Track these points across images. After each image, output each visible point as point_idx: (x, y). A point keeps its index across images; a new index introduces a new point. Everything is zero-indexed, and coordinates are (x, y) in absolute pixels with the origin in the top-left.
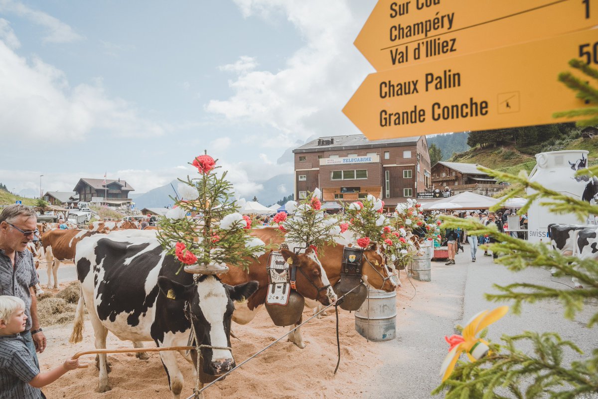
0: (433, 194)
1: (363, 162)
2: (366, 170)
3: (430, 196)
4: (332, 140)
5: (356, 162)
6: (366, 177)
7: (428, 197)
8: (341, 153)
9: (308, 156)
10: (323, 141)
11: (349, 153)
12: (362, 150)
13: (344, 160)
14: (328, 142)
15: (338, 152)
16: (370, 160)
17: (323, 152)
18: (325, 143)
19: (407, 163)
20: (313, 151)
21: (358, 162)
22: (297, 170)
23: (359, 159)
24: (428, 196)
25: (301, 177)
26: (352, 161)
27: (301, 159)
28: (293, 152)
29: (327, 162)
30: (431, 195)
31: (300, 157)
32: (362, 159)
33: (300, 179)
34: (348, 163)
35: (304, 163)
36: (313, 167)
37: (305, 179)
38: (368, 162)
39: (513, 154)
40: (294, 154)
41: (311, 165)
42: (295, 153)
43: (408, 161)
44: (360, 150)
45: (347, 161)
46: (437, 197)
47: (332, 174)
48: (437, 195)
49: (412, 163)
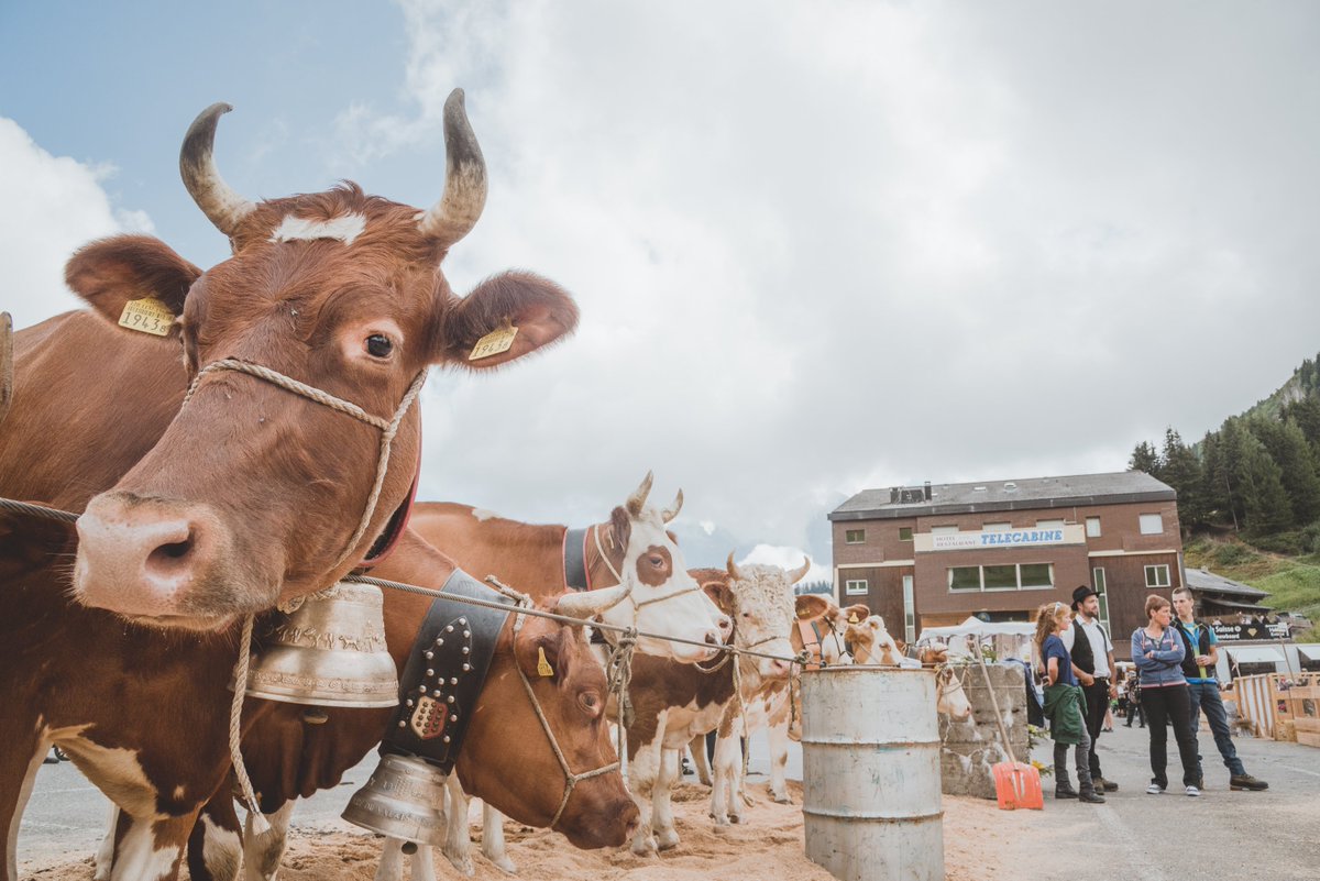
0: (1238, 629)
1: (1038, 543)
2: (1047, 565)
3: (1229, 633)
4: (928, 489)
5: (1020, 544)
6: (1050, 584)
7: (1227, 636)
8: (965, 520)
9: (869, 529)
10: (905, 493)
11: (988, 520)
12: (1025, 513)
13: (984, 537)
14: (916, 495)
15: (955, 520)
16: (1058, 537)
17: (914, 518)
18: (910, 497)
19: (1153, 546)
20: (887, 516)
21: (1026, 543)
22: (841, 566)
23: (1026, 535)
24: (1224, 633)
25: (853, 586)
26: (1008, 540)
27: (850, 535)
28: (829, 517)
29: (935, 542)
30: (1235, 633)
31: (848, 532)
32: (1034, 534)
33: (849, 591)
34: (996, 545)
35: (860, 549)
36: (885, 560)
37: (865, 591)
38: (1054, 542)
39: (1240, 552)
40: (830, 522)
41: (880, 554)
42: (834, 522)
43: (1153, 541)
44: (1018, 514)
45: (992, 541)
46: (1249, 637)
47: (951, 575)
48: (1252, 632)
49: (1168, 545)
